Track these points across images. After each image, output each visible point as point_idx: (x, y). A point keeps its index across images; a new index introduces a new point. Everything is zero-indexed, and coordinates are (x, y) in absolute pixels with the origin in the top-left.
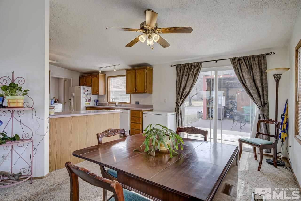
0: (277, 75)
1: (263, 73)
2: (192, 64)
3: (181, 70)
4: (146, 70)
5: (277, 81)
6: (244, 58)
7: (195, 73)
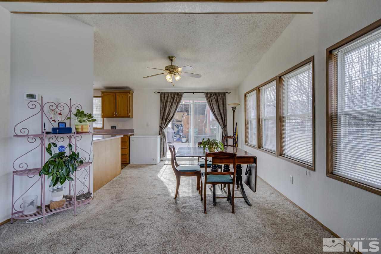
0: (234, 107)
1: (224, 105)
2: (175, 93)
3: (164, 97)
4: (129, 94)
5: (234, 111)
6: (213, 94)
7: (177, 101)
